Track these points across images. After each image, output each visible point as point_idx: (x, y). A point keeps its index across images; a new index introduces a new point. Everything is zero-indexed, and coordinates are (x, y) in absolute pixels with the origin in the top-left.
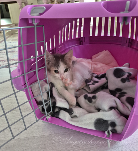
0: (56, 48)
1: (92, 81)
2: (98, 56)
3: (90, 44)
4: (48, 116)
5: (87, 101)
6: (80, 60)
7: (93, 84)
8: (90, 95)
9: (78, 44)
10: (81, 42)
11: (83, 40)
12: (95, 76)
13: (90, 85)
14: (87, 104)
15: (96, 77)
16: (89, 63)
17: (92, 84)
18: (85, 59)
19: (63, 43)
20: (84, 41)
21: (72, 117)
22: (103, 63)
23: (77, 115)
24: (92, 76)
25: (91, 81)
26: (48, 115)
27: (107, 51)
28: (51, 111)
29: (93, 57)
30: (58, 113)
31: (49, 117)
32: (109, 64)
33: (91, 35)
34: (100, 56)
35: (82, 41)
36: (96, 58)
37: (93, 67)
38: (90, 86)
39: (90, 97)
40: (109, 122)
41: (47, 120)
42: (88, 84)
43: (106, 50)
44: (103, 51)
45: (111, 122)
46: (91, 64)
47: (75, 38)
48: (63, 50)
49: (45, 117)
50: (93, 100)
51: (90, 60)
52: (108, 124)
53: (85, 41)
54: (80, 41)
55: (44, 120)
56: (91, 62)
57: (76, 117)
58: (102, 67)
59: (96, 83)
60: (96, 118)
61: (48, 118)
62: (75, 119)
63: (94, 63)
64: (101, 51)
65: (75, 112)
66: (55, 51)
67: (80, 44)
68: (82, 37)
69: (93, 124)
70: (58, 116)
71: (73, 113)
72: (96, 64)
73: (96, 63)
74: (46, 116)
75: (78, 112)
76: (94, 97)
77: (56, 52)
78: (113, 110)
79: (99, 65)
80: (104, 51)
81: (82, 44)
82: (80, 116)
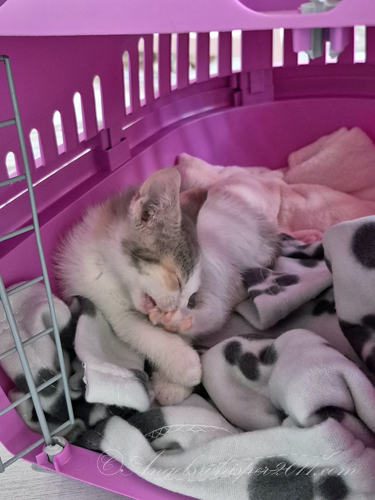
0: (108, 130)
1: (271, 278)
2: (315, 153)
3: (276, 99)
4: (54, 443)
5: (237, 371)
6: (231, 177)
7: (273, 291)
8: (252, 347)
9: (224, 104)
10: (236, 96)
11: (244, 86)
12: (291, 249)
13: (258, 293)
14: (239, 384)
15: (293, 256)
16: (270, 187)
17: (267, 291)
18: (256, 170)
19: (143, 103)
20: (249, 89)
21: (157, 450)
22: (335, 188)
23: (183, 441)
24: (279, 253)
25: (265, 277)
26: (55, 438)
27: (355, 131)
28: (68, 419)
29: (293, 158)
30: (98, 429)
31: (57, 446)
32: (362, 189)
33: (278, 60)
34: (322, 154)
35: (238, 89)
36: (304, 164)
37: (286, 206)
38: (258, 300)
39: (249, 357)
40: (316, 477)
41: (49, 462)
42: (250, 289)
43: (349, 128)
44: (337, 129)
45: (323, 478)
46: (282, 193)
47: (205, 79)
48: (150, 133)
49: (40, 449)
50: (263, 369)
51: (276, 177)
52: (310, 483)
53: (255, 88)
54: (228, 89)
55: (34, 461)
56: (282, 183)
57: (174, 447)
58: (328, 205)
59: (289, 284)
60: (262, 457)
61: (53, 451)
62: (172, 460)
63: (294, 190)
64: (330, 130)
65: (174, 428)
66: (105, 145)
67: (232, 104)
68: (238, 74)
69: (245, 483)
70: (99, 443)
71: (164, 432)
72: (304, 195)
73: (304, 186)
74: (44, 445)
75: (184, 428)
76: (268, 356)
77: (110, 147)
78: (331, 421)
79: (317, 199)
80: (343, 130)
81: (241, 104)
82: (194, 445)
